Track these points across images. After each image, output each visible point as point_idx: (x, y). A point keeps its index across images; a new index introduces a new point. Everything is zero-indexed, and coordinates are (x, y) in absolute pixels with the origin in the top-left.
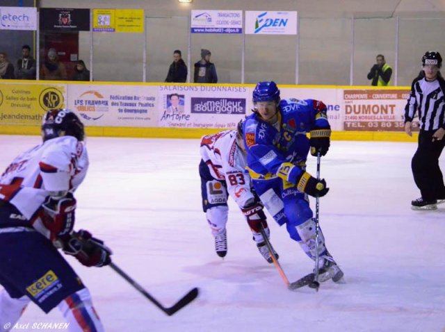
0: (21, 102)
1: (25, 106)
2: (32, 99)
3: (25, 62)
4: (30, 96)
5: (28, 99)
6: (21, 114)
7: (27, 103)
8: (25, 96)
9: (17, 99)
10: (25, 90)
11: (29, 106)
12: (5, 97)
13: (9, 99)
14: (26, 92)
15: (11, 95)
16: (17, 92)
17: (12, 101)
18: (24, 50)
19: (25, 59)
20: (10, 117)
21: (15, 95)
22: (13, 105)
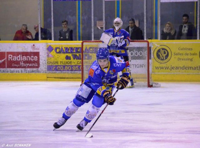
0: (186, 57)
1: (188, 59)
2: (193, 54)
3: (185, 27)
4: (192, 52)
5: (191, 54)
6: (185, 66)
7: (190, 57)
8: (188, 52)
9: (183, 54)
10: (189, 47)
11: (191, 60)
12: (173, 53)
13: (177, 54)
14: (189, 49)
15: (178, 51)
16: (182, 49)
17: (179, 56)
18: (184, 18)
19: (185, 25)
20: (177, 68)
21: (181, 52)
22: (179, 59)
